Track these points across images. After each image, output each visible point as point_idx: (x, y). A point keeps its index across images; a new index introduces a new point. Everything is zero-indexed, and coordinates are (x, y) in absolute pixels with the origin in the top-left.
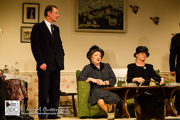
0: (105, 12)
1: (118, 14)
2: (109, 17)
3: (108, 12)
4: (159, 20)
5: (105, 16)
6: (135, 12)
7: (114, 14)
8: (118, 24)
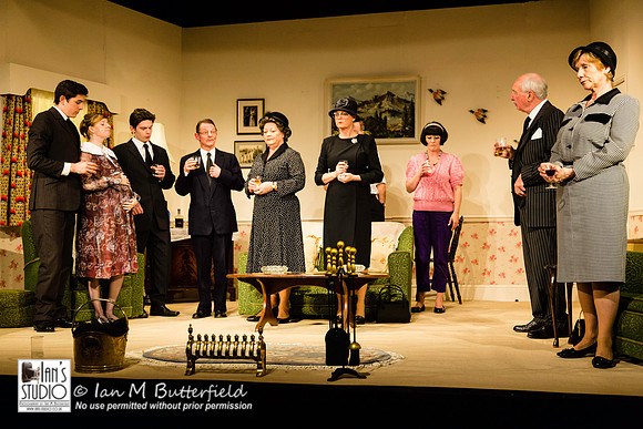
0: (379, 107)
1: (405, 108)
2: (387, 114)
3: (386, 104)
4: (487, 114)
5: (381, 113)
6: (439, 102)
7: (396, 108)
8: (404, 127)
